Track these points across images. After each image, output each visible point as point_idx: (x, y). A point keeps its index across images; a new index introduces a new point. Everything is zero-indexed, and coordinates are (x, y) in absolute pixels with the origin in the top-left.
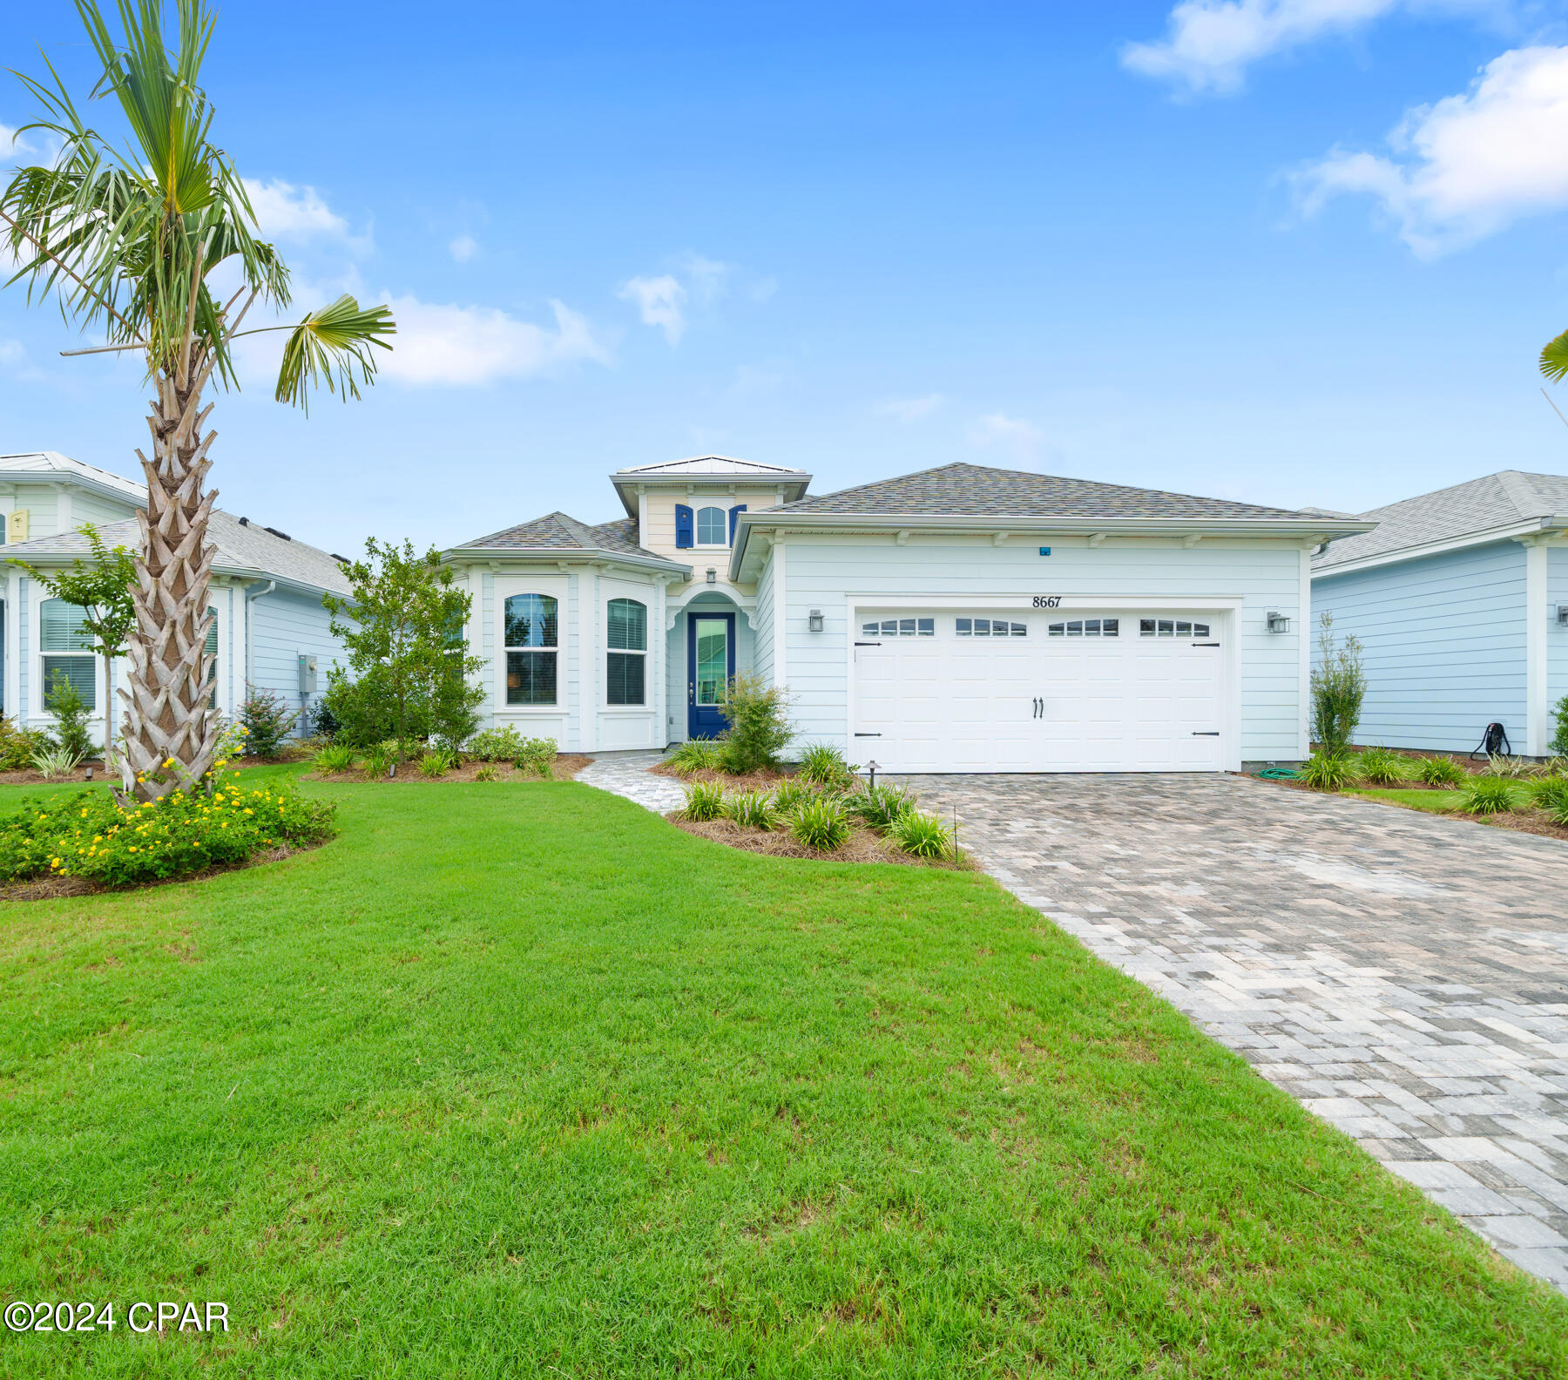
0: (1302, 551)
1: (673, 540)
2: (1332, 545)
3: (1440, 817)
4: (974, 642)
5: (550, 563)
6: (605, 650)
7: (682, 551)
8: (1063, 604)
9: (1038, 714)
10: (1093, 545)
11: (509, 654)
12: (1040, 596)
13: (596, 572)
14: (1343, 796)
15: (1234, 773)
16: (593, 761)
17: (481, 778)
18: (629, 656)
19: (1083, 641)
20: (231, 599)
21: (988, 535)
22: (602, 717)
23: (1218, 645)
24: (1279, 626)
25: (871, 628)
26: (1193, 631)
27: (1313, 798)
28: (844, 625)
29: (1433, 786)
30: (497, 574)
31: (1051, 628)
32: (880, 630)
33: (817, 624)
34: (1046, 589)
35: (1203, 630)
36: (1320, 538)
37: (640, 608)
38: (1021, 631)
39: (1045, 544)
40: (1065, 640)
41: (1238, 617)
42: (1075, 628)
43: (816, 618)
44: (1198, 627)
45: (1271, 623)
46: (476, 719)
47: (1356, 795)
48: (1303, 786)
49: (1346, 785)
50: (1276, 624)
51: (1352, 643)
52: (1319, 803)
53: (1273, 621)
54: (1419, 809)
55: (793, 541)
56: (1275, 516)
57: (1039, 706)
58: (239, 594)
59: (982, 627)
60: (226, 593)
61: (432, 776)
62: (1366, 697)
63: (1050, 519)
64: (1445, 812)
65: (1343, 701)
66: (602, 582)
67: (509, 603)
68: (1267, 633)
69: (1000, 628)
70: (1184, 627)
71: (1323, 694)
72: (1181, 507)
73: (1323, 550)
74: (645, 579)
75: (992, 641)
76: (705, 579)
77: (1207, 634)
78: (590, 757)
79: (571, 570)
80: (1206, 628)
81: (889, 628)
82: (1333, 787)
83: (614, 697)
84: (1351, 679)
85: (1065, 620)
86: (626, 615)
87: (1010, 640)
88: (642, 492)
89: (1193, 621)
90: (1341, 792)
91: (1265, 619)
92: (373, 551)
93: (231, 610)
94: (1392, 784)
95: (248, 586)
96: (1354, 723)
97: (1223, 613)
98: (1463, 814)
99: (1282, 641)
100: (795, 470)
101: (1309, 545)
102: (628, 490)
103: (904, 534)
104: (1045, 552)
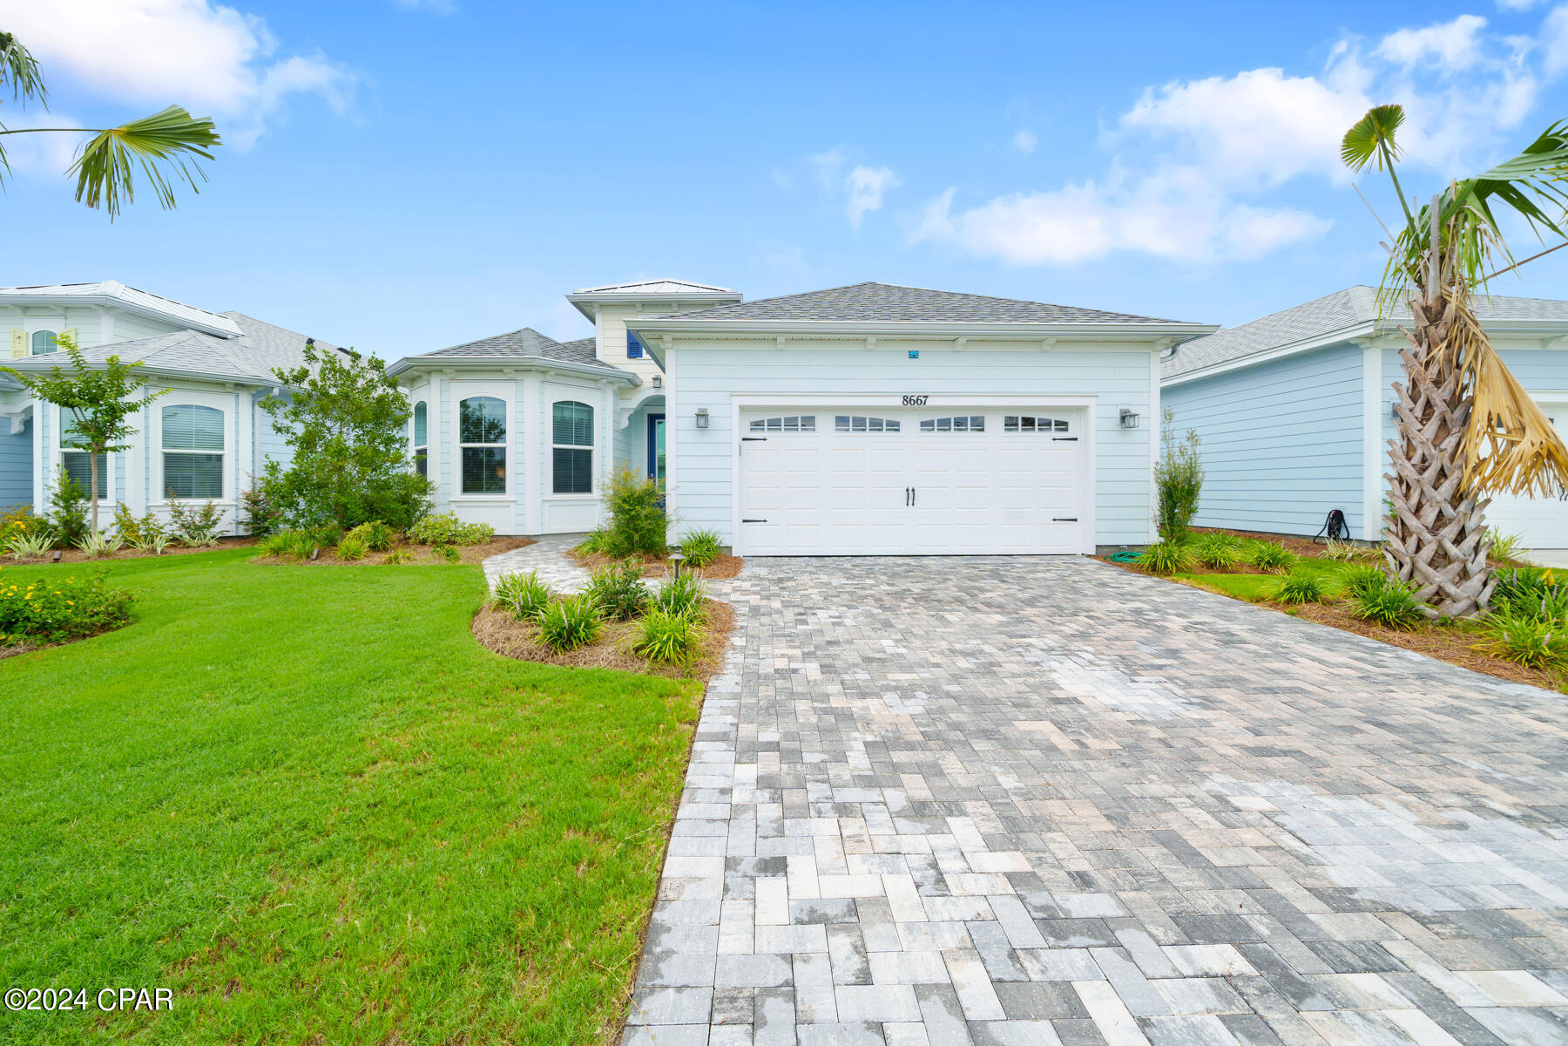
0: (1152, 354)
1: (625, 351)
2: (1181, 348)
3: (1251, 607)
4: (853, 438)
5: (495, 370)
6: (549, 446)
7: (633, 361)
8: (930, 402)
9: (910, 502)
10: (957, 348)
11: (465, 450)
12: (909, 395)
13: (541, 377)
14: (1173, 581)
15: (1089, 556)
16: (536, 542)
17: (390, 561)
18: (575, 450)
19: (953, 436)
20: (237, 403)
21: (859, 339)
22: (547, 504)
23: (1076, 439)
24: (1130, 421)
25: (757, 425)
26: (1053, 427)
27: (1144, 581)
28: (729, 424)
29: (1264, 572)
30: (453, 379)
31: (923, 424)
32: (766, 427)
33: (702, 421)
34: (914, 389)
35: (1062, 425)
36: (1167, 341)
37: (589, 410)
38: (894, 426)
39: (914, 347)
40: (937, 436)
41: (1093, 413)
42: (944, 424)
43: (702, 416)
44: (1058, 423)
45: (1123, 419)
46: (430, 506)
47: (1185, 580)
48: (1140, 570)
49: (1179, 570)
50: (1126, 421)
51: (1192, 437)
52: (1144, 589)
53: (1125, 417)
54: (1235, 597)
55: (683, 346)
56: (1126, 321)
57: (911, 495)
58: (245, 400)
59: (859, 424)
60: (233, 398)
61: (347, 559)
62: (1204, 486)
63: (917, 325)
64: (1259, 600)
65: (1182, 490)
66: (547, 386)
67: (464, 404)
68: (1119, 428)
69: (876, 425)
70: (1046, 424)
71: (1165, 484)
72: (1043, 314)
73: (1173, 353)
74: (593, 385)
75: (869, 437)
76: (651, 385)
77: (1066, 430)
78: (533, 539)
79: (519, 376)
80: (1066, 424)
81: (774, 424)
82: (1166, 572)
83: (560, 485)
84: (1192, 471)
85: (936, 417)
86: (574, 415)
87: (885, 436)
88: (598, 309)
89: (1053, 417)
90: (1172, 578)
91: (1118, 415)
92: (311, 358)
93: (237, 413)
94: (1224, 569)
95: (253, 392)
96: (1193, 511)
97: (1081, 410)
98: (1275, 603)
99: (1133, 435)
100: (728, 290)
101: (1158, 348)
102: (587, 307)
103: (781, 339)
104: (914, 355)
